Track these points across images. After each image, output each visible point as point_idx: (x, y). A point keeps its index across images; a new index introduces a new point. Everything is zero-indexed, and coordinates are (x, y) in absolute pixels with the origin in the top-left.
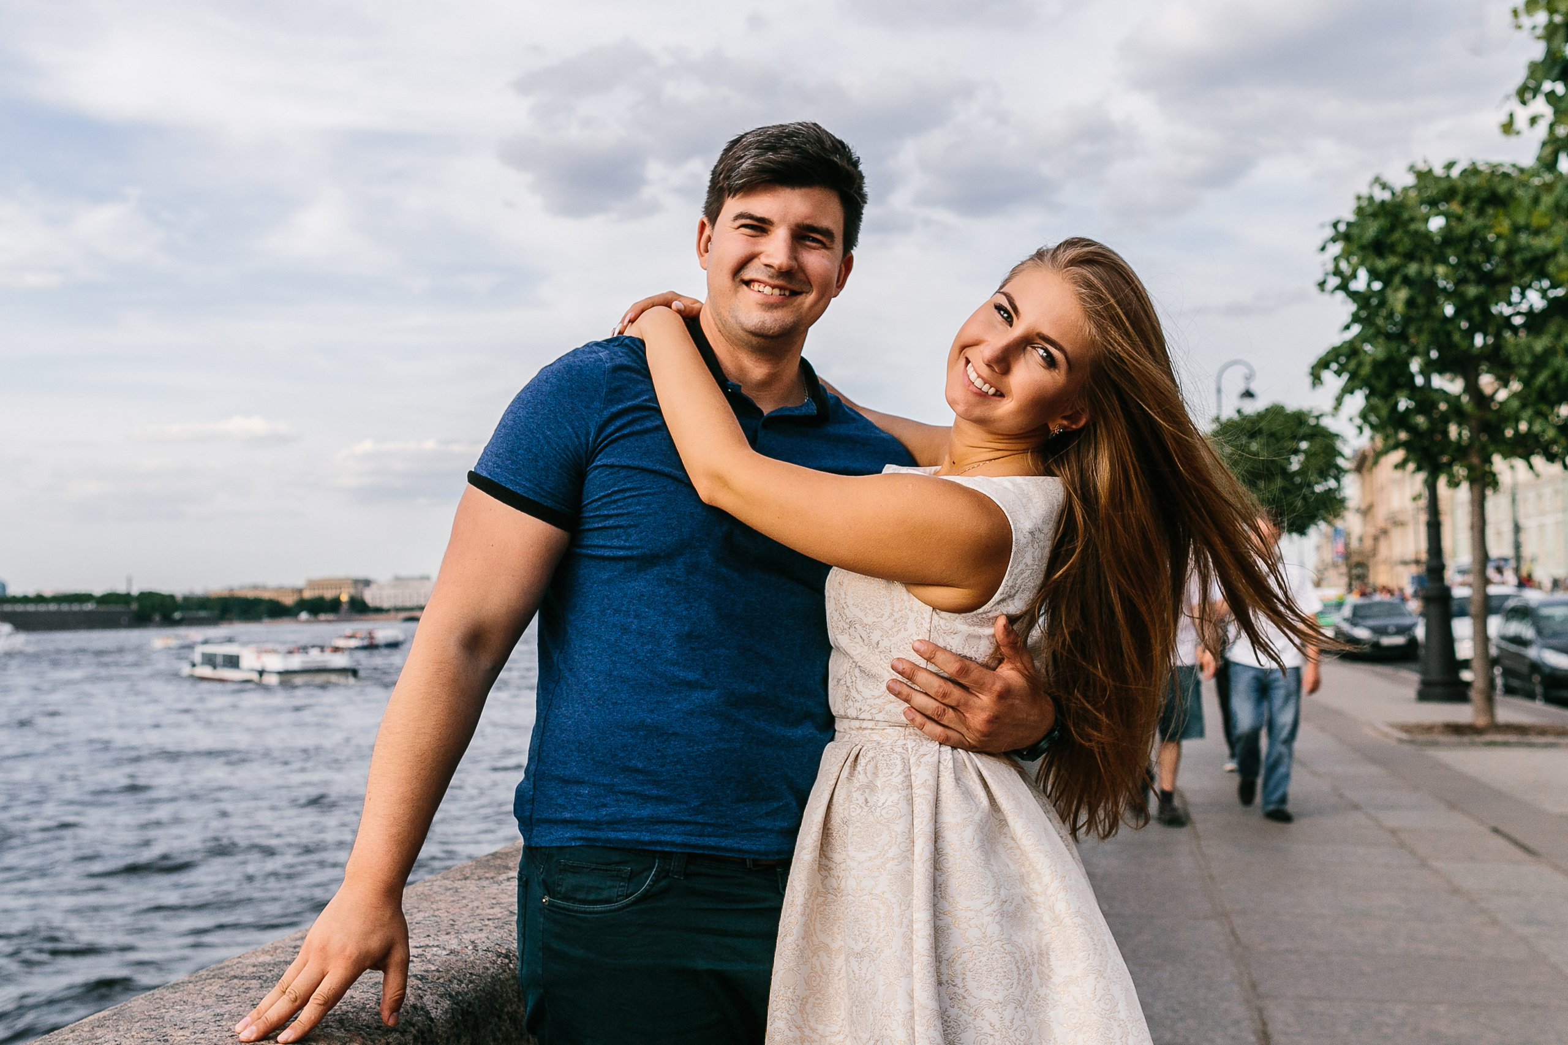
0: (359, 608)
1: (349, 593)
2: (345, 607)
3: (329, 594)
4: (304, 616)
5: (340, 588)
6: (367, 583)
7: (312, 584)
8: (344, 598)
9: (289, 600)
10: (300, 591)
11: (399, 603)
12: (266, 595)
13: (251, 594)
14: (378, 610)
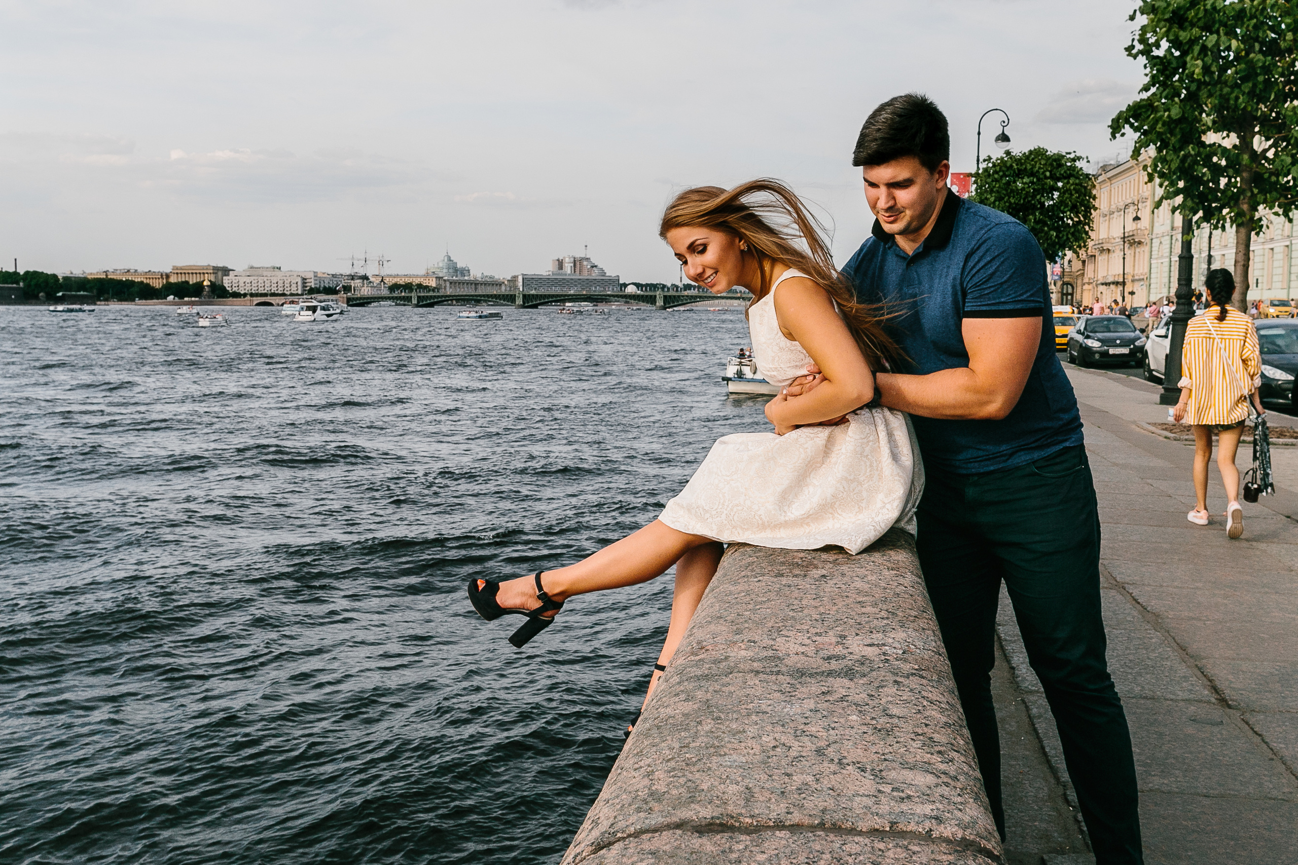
0: (219, 292)
1: (211, 279)
2: (207, 292)
3: (192, 280)
4: (171, 298)
5: (203, 275)
6: (226, 271)
7: (178, 271)
8: (206, 284)
9: (157, 284)
10: (168, 276)
11: (254, 290)
12: (137, 279)
13: (124, 278)
14: (236, 295)
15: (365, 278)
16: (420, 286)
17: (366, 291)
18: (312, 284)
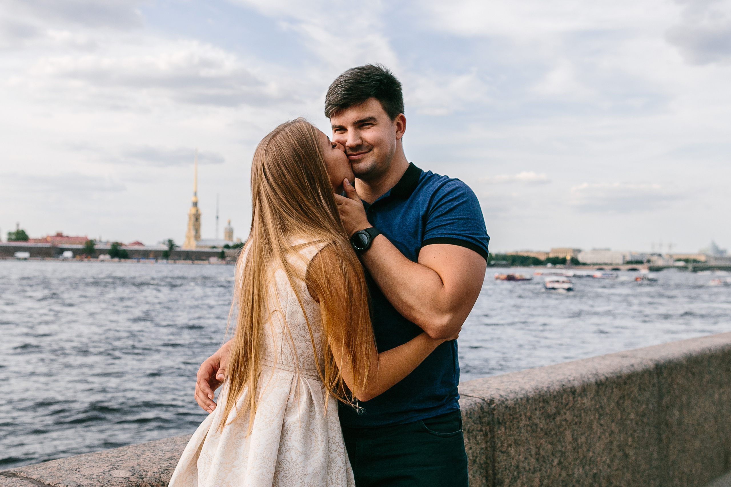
0: (575, 262)
1: (571, 255)
2: (569, 262)
3: (561, 256)
4: (549, 265)
5: (566, 253)
6: (579, 251)
7: (554, 251)
8: (568, 258)
9: (542, 258)
10: (547, 254)
11: (595, 261)
12: (532, 255)
13: (525, 254)
14: (584, 264)
15: (660, 255)
16: (695, 261)
17: (660, 263)
18: (628, 258)
